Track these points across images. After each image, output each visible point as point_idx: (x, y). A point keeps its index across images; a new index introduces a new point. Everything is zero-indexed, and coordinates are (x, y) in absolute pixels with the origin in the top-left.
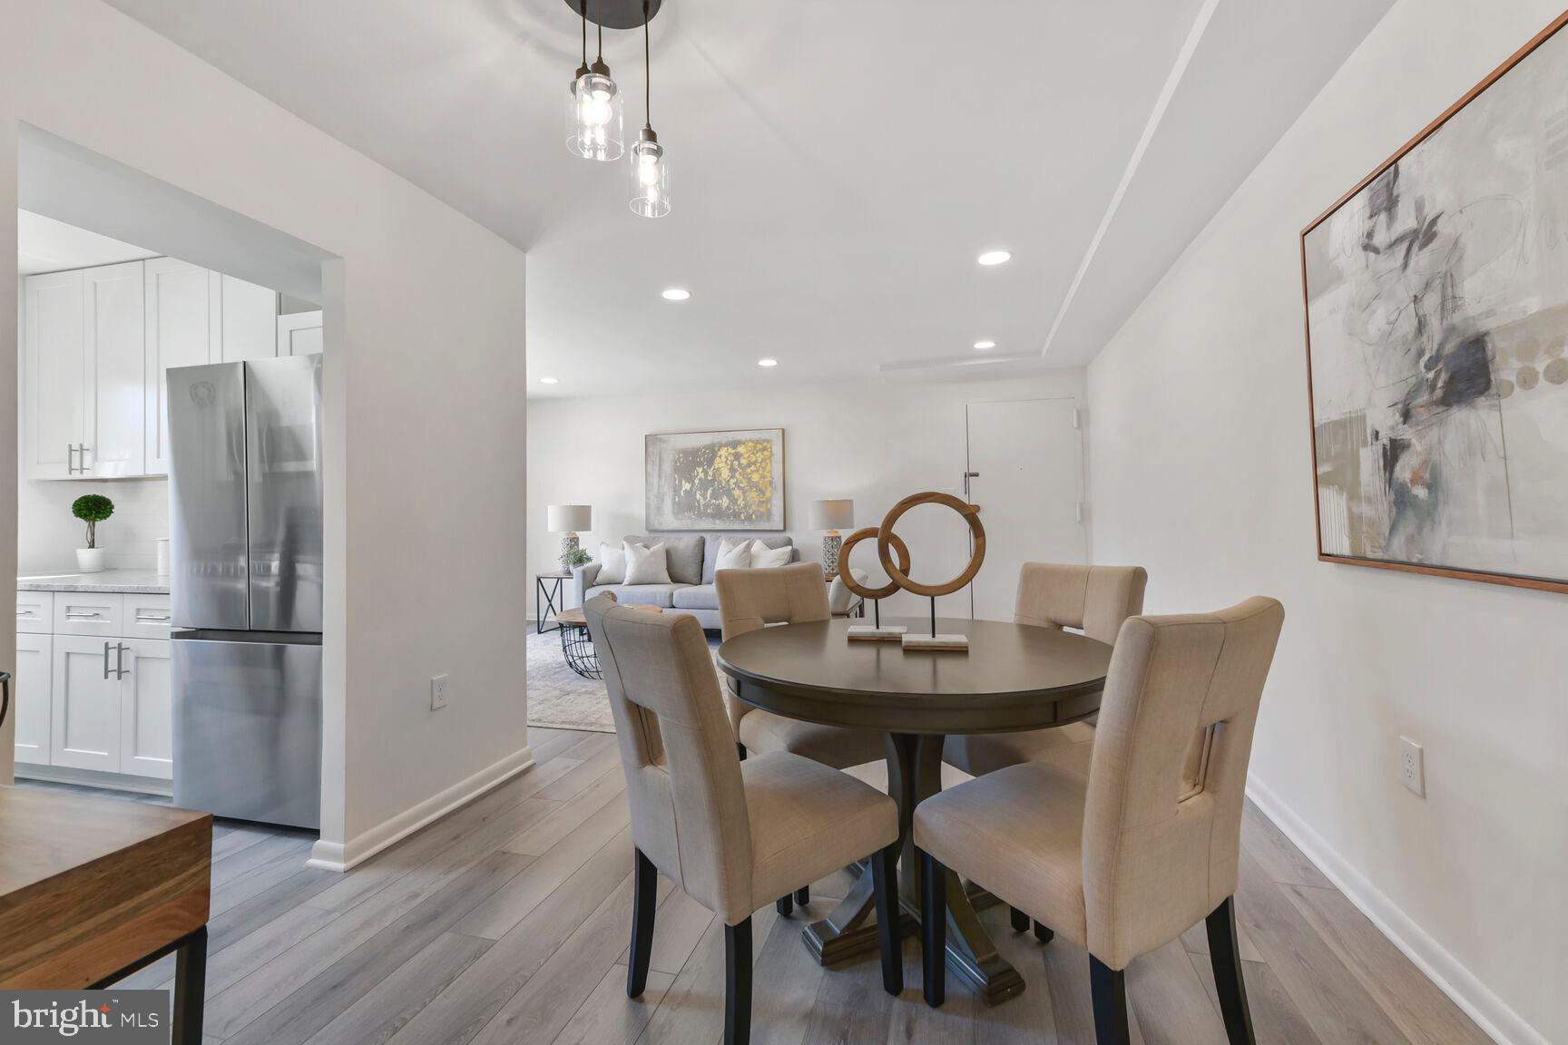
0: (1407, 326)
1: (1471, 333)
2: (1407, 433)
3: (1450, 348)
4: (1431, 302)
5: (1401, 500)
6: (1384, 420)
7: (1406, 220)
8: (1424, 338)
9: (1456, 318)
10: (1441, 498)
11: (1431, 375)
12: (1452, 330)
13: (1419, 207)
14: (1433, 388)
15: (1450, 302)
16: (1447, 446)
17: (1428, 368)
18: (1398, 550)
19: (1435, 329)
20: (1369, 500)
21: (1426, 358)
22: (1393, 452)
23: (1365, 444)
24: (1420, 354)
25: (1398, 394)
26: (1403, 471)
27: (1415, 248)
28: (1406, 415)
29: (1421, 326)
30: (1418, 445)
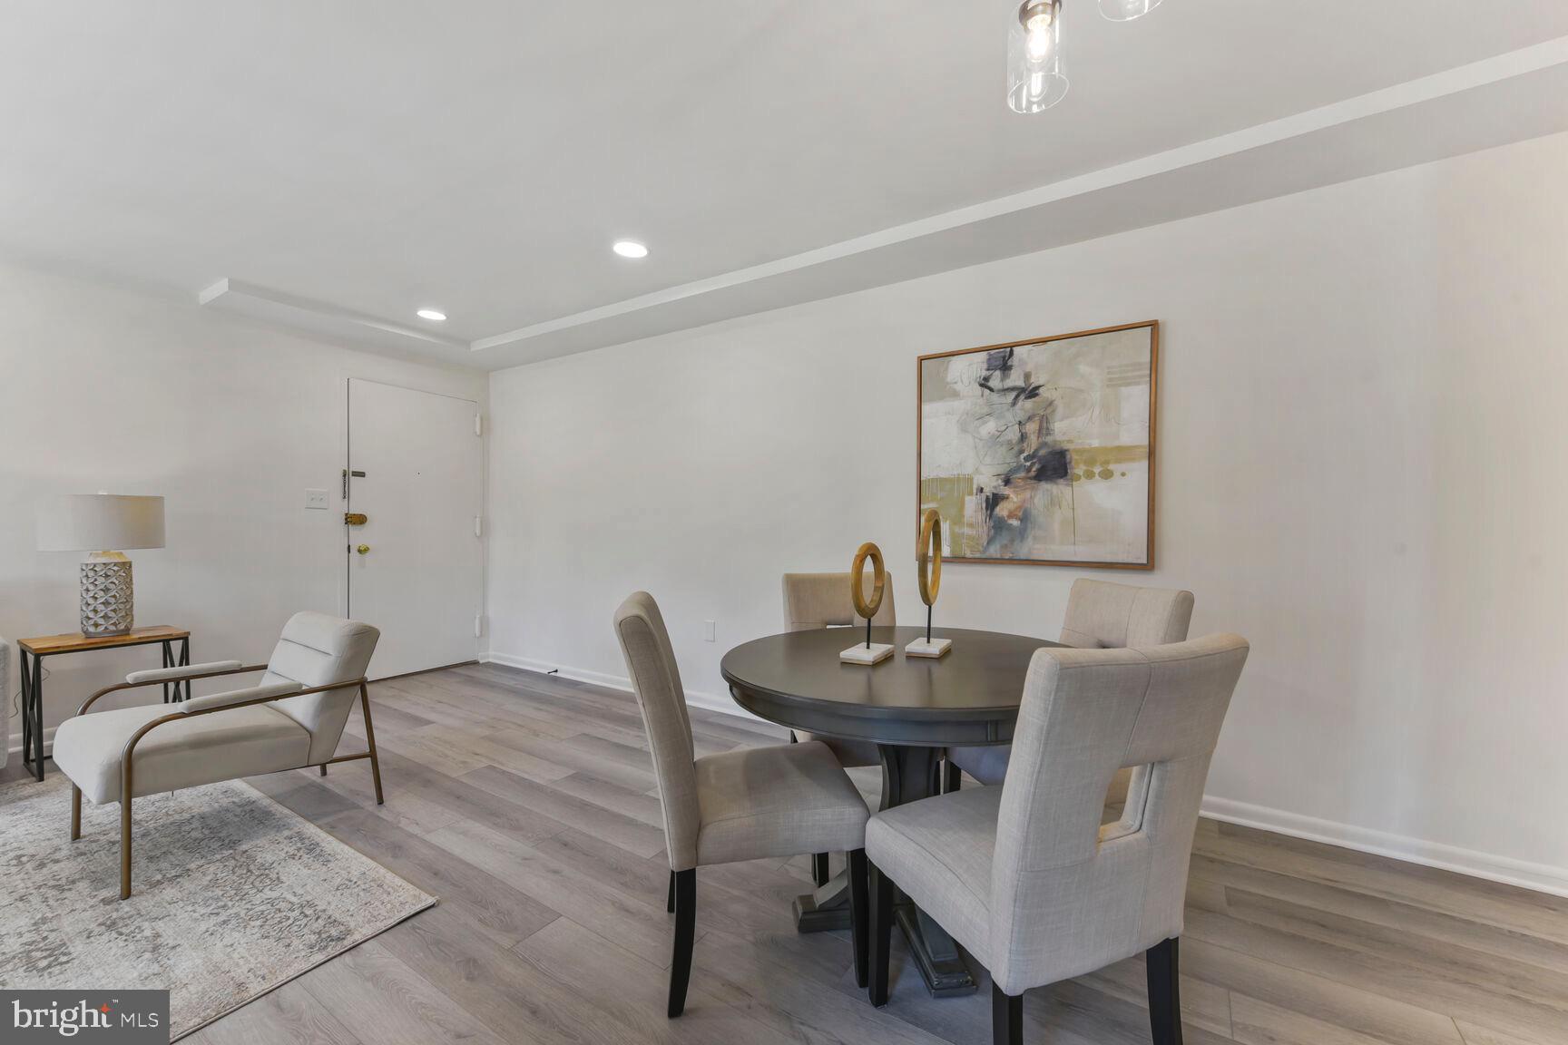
0: (1013, 434)
1: (1058, 448)
2: (1006, 491)
3: (1042, 452)
4: (1031, 427)
5: (999, 526)
6: (989, 482)
7: (1016, 379)
8: (1025, 445)
9: (1049, 439)
10: (1029, 525)
11: (1028, 464)
12: (1045, 444)
13: (1027, 376)
14: (1029, 470)
15: (1044, 430)
16: (1036, 501)
17: (1026, 459)
18: (994, 551)
19: (1033, 442)
20: (971, 525)
21: (1025, 454)
22: (993, 501)
23: (970, 494)
24: (1021, 452)
25: (1003, 469)
26: (1002, 510)
27: (1022, 397)
28: (1007, 482)
29: (1023, 437)
30: (1014, 498)
